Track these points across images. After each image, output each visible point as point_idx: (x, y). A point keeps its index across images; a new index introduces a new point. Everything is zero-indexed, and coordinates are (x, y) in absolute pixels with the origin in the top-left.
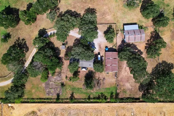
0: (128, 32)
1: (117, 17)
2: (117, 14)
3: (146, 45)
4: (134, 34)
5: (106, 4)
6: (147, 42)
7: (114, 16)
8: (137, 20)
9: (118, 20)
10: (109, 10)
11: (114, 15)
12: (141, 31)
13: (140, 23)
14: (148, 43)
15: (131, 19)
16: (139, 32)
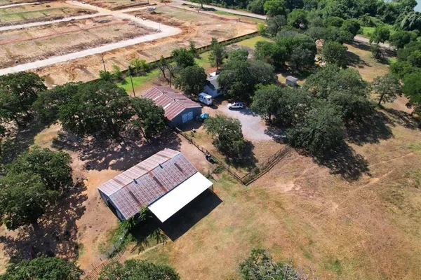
0: (181, 170)
1: (265, 207)
2: (278, 216)
3: (83, 193)
4: (156, 173)
5: (348, 221)
6: (84, 203)
7: (277, 202)
8: (177, 254)
9: (249, 199)
10: (314, 211)
11: (279, 204)
12: (135, 204)
13: (156, 250)
14: (74, 205)
15: (207, 240)
16: (138, 193)
